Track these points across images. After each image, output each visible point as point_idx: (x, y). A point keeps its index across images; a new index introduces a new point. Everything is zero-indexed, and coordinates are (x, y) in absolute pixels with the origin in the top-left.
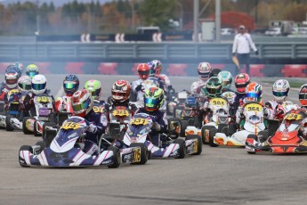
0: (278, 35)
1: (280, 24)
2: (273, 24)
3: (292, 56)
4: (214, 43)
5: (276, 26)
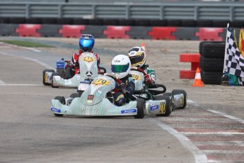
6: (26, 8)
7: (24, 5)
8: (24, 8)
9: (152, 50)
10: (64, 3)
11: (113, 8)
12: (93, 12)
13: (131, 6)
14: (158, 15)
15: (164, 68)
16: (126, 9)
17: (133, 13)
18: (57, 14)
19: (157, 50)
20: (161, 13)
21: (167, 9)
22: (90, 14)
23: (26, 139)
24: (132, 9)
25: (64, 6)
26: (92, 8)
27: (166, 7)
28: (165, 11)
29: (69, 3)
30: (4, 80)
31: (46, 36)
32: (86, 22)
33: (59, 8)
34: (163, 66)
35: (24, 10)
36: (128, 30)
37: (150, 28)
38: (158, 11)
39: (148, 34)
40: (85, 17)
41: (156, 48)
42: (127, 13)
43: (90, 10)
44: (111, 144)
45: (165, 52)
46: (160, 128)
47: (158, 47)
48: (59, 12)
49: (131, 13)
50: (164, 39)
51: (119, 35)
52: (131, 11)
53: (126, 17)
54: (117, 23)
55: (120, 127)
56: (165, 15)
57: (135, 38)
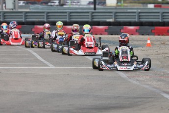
6: (67, 14)
7: (66, 12)
8: (65, 14)
9: (155, 43)
10: (93, 11)
11: (127, 14)
12: (113, 17)
13: (140, 13)
14: (159, 18)
15: (164, 55)
16: (136, 14)
17: (141, 17)
18: (88, 18)
19: (159, 43)
20: (160, 17)
21: (164, 14)
22: (112, 18)
23: (70, 105)
24: (140, 14)
25: (93, 13)
26: (113, 14)
27: (163, 13)
28: (163, 16)
29: (96, 11)
30: (53, 64)
32: (109, 24)
33: (89, 14)
34: (163, 54)
35: (66, 16)
36: (138, 29)
37: (153, 28)
38: (159, 16)
39: (152, 32)
40: (108, 20)
41: (157, 41)
42: (137, 17)
43: (112, 16)
44: (129, 107)
45: (164, 44)
46: (163, 96)
47: (159, 41)
48: (90, 17)
49: (139, 17)
50: (163, 35)
51: (132, 33)
52: (140, 16)
53: (136, 20)
54: (130, 24)
55: (135, 96)
56: (163, 18)
57: (143, 35)
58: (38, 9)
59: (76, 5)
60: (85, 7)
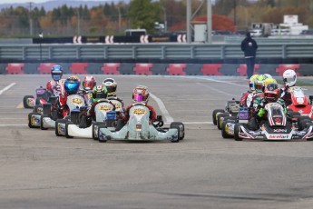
0: (260, 36)
1: (261, 26)
2: (254, 26)
3: (283, 56)
4: (206, 44)
5: (257, 28)
8: (280, 48)
31: (305, 76)
58: (235, 41)
59: (285, 35)
60: (298, 37)
